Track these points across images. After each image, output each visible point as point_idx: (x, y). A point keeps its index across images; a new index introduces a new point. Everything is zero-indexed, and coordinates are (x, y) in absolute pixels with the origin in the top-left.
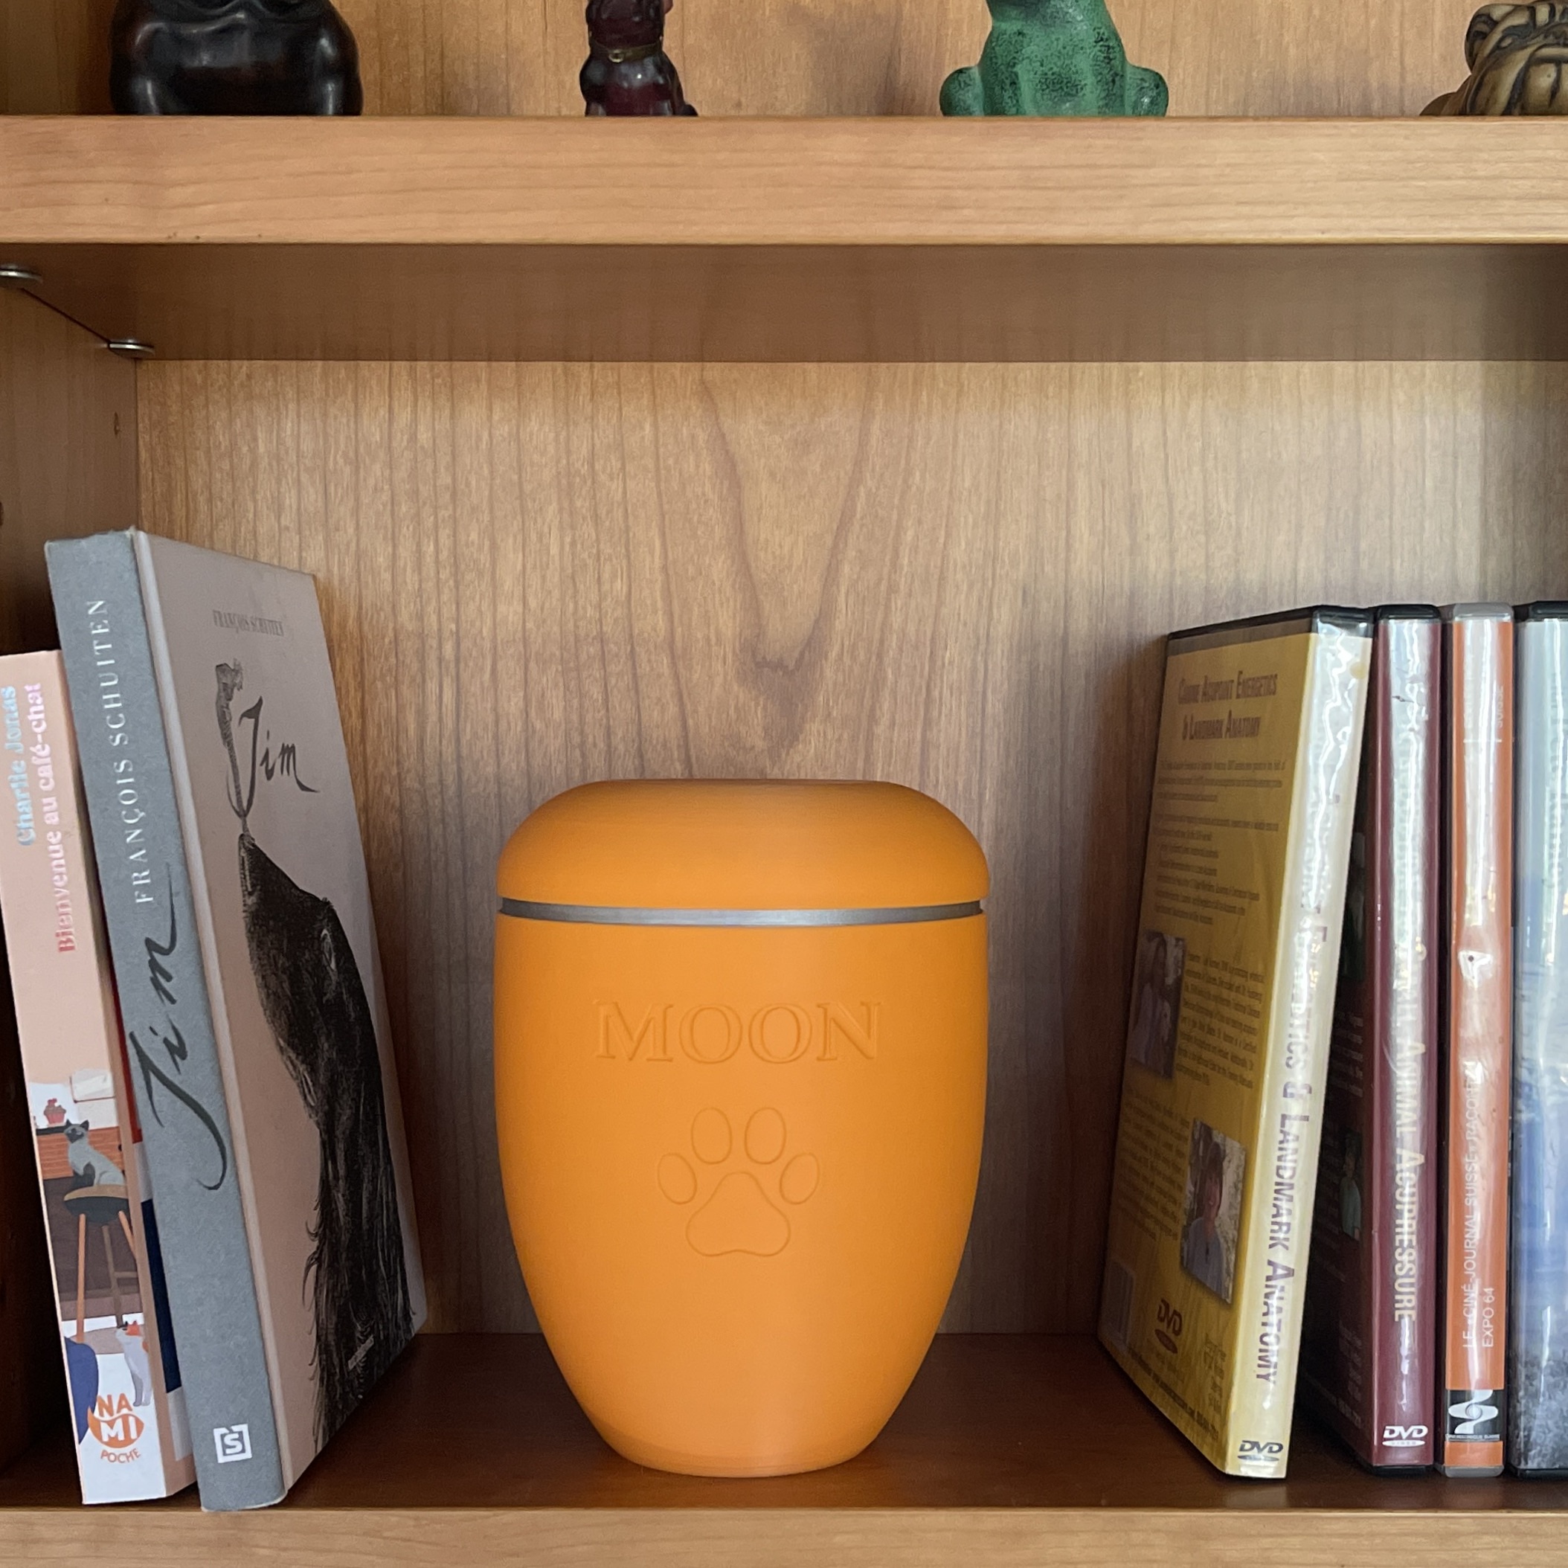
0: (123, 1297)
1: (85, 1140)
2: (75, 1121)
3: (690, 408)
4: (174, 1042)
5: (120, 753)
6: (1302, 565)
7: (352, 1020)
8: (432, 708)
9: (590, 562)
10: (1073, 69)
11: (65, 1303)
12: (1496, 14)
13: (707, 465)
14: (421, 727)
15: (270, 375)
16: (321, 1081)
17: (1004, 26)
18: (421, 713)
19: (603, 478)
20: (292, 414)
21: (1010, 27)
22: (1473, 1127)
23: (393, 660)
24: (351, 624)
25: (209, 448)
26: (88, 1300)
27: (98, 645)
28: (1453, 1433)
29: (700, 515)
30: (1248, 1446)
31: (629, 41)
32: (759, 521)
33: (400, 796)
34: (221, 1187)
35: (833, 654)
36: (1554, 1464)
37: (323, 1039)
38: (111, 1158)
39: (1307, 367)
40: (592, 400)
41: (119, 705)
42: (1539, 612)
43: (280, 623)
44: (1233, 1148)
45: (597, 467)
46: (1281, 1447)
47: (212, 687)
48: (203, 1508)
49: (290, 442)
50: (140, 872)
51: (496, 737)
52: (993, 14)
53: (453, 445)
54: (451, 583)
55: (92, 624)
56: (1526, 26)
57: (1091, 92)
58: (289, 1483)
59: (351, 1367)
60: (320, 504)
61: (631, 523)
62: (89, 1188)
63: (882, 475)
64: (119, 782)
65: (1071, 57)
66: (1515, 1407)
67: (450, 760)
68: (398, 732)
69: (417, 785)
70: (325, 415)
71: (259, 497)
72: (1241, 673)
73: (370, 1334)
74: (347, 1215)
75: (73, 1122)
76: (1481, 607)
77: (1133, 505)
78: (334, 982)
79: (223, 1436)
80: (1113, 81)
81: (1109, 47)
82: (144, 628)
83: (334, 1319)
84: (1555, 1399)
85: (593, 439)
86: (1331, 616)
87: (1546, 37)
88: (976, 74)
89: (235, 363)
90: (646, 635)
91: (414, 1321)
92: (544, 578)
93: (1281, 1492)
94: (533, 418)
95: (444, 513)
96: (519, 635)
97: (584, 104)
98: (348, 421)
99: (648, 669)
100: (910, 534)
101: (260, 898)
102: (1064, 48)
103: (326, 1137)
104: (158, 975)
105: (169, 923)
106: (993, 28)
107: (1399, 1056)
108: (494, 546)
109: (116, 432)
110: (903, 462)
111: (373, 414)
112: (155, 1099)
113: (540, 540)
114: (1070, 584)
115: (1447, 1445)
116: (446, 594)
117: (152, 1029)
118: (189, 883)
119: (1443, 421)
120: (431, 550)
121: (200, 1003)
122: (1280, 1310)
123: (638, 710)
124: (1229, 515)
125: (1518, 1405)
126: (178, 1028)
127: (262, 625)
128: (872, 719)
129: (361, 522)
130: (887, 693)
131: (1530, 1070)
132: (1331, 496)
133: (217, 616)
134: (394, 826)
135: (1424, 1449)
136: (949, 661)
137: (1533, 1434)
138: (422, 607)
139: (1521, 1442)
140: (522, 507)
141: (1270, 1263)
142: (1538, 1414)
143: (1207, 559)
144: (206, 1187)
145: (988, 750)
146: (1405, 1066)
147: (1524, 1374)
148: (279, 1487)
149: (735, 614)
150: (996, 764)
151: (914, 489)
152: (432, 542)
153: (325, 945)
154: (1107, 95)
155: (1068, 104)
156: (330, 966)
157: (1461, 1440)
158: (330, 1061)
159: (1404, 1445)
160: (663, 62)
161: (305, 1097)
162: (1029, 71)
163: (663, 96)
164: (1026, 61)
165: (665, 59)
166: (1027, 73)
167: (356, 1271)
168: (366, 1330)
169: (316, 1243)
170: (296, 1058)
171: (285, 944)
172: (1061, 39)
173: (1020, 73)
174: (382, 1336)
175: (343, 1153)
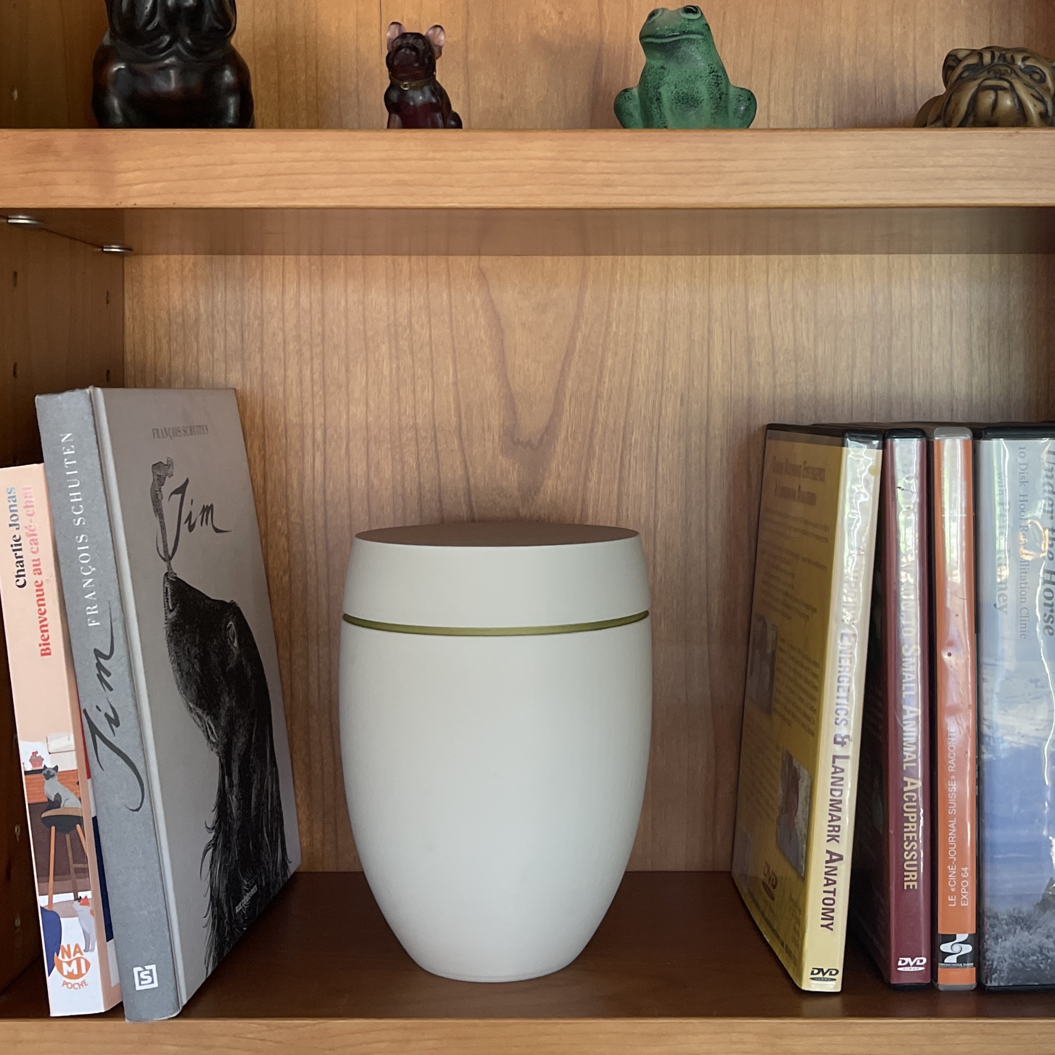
0: (78, 881)
1: (56, 778)
2: (50, 765)
3: (471, 284)
4: (112, 716)
5: (80, 530)
6: (856, 381)
7: (249, 677)
8: (308, 471)
9: (408, 381)
10: (696, 90)
11: (41, 884)
12: (961, 55)
13: (482, 319)
14: (301, 485)
15: (208, 264)
16: (222, 724)
17: (653, 62)
18: (302, 476)
19: (416, 327)
20: (221, 288)
21: (657, 63)
23: (284, 441)
24: (258, 420)
25: (169, 309)
26: (56, 882)
27: (67, 461)
28: (943, 962)
29: (478, 350)
30: (816, 971)
31: (414, 78)
32: (515, 353)
33: (288, 527)
34: (141, 810)
35: (561, 438)
36: (1009, 982)
37: (225, 695)
38: (72, 791)
39: (857, 258)
40: (410, 279)
41: (80, 499)
42: (989, 434)
43: (206, 426)
44: (804, 773)
45: (413, 320)
46: (837, 972)
47: (148, 479)
48: (126, 1020)
49: (220, 307)
50: (91, 607)
51: (349, 489)
52: (646, 54)
53: (323, 308)
54: (321, 393)
55: (64, 448)
56: (977, 65)
57: (706, 106)
58: (185, 1002)
59: (237, 911)
60: (238, 343)
61: (434, 355)
62: (57, 810)
63: (592, 326)
64: (79, 548)
65: (694, 83)
66: (983, 947)
67: (319, 504)
68: (287, 487)
69: (298, 520)
70: (243, 289)
71: (200, 340)
72: (805, 462)
73: (254, 885)
74: (238, 809)
75: (48, 766)
76: (952, 426)
77: (749, 344)
78: (235, 655)
79: (139, 973)
80: (720, 98)
81: (718, 76)
82: (97, 450)
83: (225, 882)
84: (1009, 940)
85: (410, 303)
86: (856, 436)
87: (988, 73)
88: (635, 92)
89: (186, 256)
90: (444, 425)
91: (290, 867)
92: (379, 391)
93: (837, 1001)
94: (373, 290)
95: (317, 350)
96: (364, 425)
97: (387, 113)
98: (257, 292)
99: (445, 446)
100: (610, 361)
101: (178, 612)
102: (690, 77)
103: (223, 761)
104: (102, 673)
105: (109, 640)
106: (647, 63)
107: (905, 717)
108: (347, 370)
109: (108, 302)
110: (605, 317)
111: (272, 288)
112: (98, 751)
113: (377, 366)
114: (710, 393)
115: (939, 969)
116: (317, 401)
117: (97, 707)
118: (123, 613)
119: (943, 291)
120: (308, 373)
121: (129, 691)
122: (835, 882)
123: (439, 472)
124: (810, 350)
125: (985, 944)
126: (114, 706)
127: (192, 430)
128: (587, 478)
129: (264, 356)
130: (595, 463)
131: (989, 727)
132: (873, 338)
133: (155, 432)
134: (283, 546)
135: (924, 972)
136: (635, 441)
137: (995, 963)
138: (302, 408)
139: (987, 969)
140: (366, 345)
141: (828, 852)
142: (998, 950)
143: (796, 378)
144: (131, 810)
145: (659, 497)
146: (909, 724)
147: (989, 923)
148: (176, 1005)
149: (500, 412)
150: (665, 506)
151: (612, 334)
152: (309, 367)
153: (230, 632)
154: (716, 107)
155: (692, 112)
156: (233, 645)
157: (948, 967)
158: (230, 709)
159: (912, 970)
160: (435, 88)
161: (209, 738)
162: (668, 91)
163: (437, 111)
164: (666, 85)
165: (438, 87)
166: (666, 93)
167: (244, 845)
168: (251, 883)
169: (213, 834)
170: (203, 713)
171: (198, 638)
172: (688, 72)
173: (662, 93)
174: (264, 884)
175: (237, 768)
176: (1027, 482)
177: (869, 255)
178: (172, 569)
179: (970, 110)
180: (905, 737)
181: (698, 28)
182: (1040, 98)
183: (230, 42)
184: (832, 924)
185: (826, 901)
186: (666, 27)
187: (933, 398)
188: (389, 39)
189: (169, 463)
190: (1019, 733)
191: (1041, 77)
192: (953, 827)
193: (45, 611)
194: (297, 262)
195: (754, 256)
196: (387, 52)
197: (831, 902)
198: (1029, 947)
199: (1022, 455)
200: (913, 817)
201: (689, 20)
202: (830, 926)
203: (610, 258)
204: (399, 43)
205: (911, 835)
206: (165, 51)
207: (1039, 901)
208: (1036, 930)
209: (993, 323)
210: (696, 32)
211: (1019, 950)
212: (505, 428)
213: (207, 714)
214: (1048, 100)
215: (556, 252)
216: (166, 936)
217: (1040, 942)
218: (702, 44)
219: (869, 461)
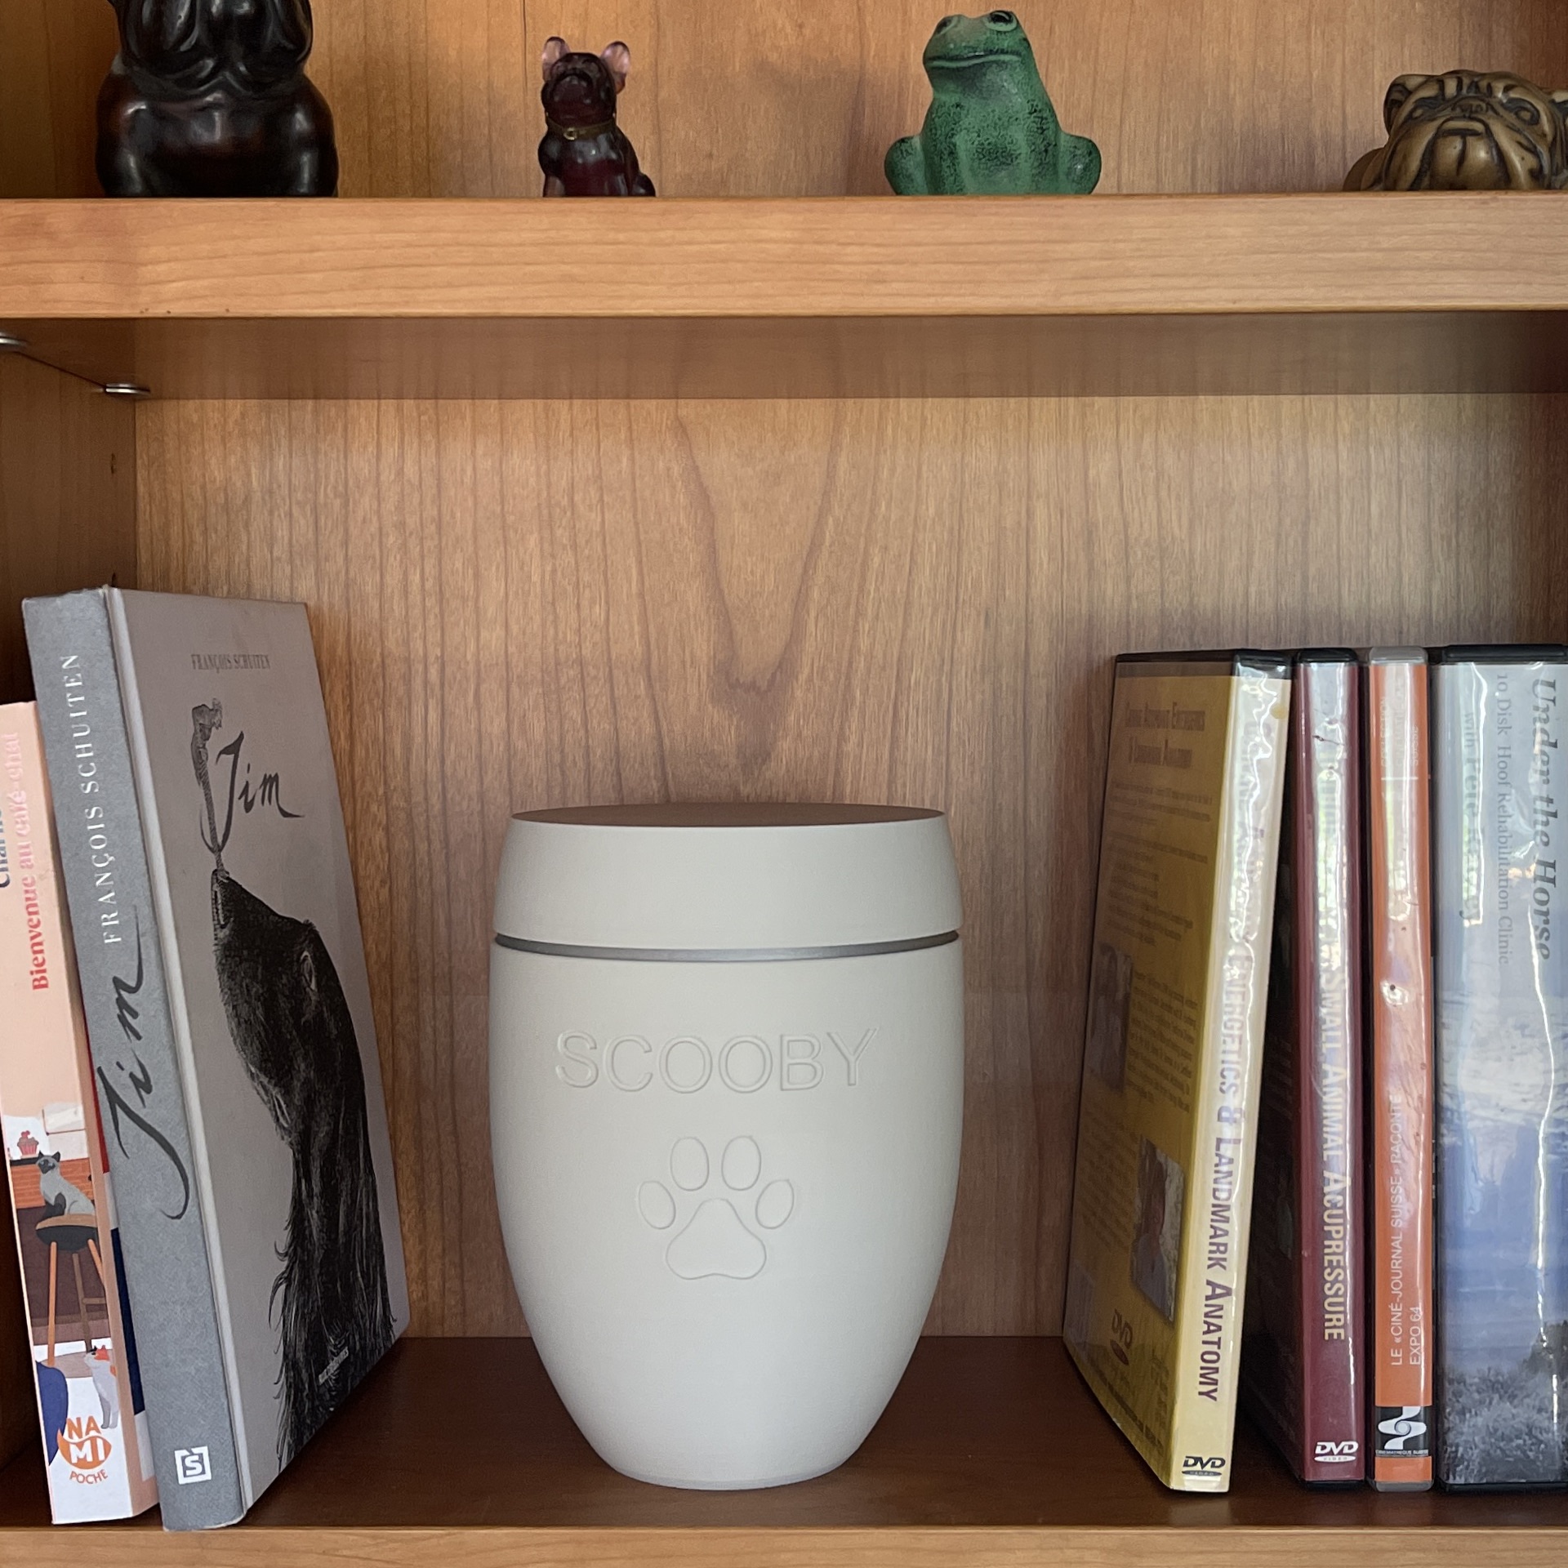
0: (91, 1323)
1: (57, 1171)
2: (48, 1152)
3: (664, 442)
4: (140, 1076)
5: (91, 800)
7: (333, 1037)
8: (418, 730)
9: (570, 591)
10: (1009, 140)
11: (36, 1328)
12: (1411, 84)
13: (682, 496)
14: (407, 749)
15: (263, 414)
16: (296, 1101)
17: (944, 98)
18: (408, 736)
19: (581, 508)
20: (284, 450)
21: (951, 99)
22: (1397, 1151)
23: (380, 683)
24: (340, 650)
25: (205, 483)
26: (60, 1326)
27: (71, 697)
28: (1383, 1449)
29: (675, 544)
30: (1191, 1462)
31: (583, 121)
32: (732, 548)
33: (387, 815)
34: (184, 1217)
35: (803, 677)
36: (1482, 1479)
37: (300, 1059)
38: (81, 1189)
40: (572, 435)
41: (91, 754)
42: (1452, 655)
43: (266, 657)
44: (1173, 1168)
45: (576, 498)
46: (1223, 1462)
47: (187, 729)
48: (165, 1528)
49: (282, 478)
50: (109, 914)
51: (479, 757)
52: (933, 86)
53: (439, 479)
54: (437, 610)
55: (66, 677)
56: (1435, 98)
57: (1025, 163)
58: (250, 1504)
59: (321, 1381)
60: (311, 535)
61: (609, 552)
62: (61, 1217)
63: (849, 505)
64: (90, 827)
65: (1006, 129)
66: (1443, 1423)
67: (435, 779)
68: (385, 752)
69: (403, 804)
70: (316, 452)
71: (252, 529)
72: (1175, 704)
73: (343, 1347)
74: (321, 1231)
75: (45, 1153)
76: (1398, 651)
77: (1090, 533)
78: (313, 1002)
79: (183, 1459)
80: (1046, 151)
81: (1042, 118)
82: (115, 681)
83: (304, 1335)
84: (1481, 1415)
85: (572, 471)
86: (1251, 660)
87: (1453, 109)
88: (917, 142)
89: (230, 402)
90: (623, 658)
91: (394, 1328)
92: (525, 604)
93: (1223, 1507)
94: (515, 452)
95: (430, 544)
96: (502, 659)
98: (338, 456)
99: (625, 691)
100: (877, 560)
101: (232, 929)
102: (1000, 119)
103: (299, 1157)
104: (125, 1013)
105: (136, 963)
106: (934, 99)
107: (1326, 1082)
108: (477, 575)
109: (113, 471)
110: (869, 493)
111: (361, 450)
112: (120, 1130)
113: (522, 568)
114: (1030, 608)
115: (1377, 1459)
116: (432, 621)
117: (118, 1064)
118: (156, 923)
119: (1387, 451)
120: (417, 578)
121: (165, 1040)
122: (1219, 1328)
123: (616, 729)
124: (1182, 541)
125: (1446, 1421)
126: (143, 1062)
127: (245, 660)
128: (842, 738)
129: (350, 553)
130: (855, 713)
131: (1452, 1096)
132: (1280, 523)
133: (197, 660)
134: (380, 843)
135: (1355, 1464)
136: (915, 683)
137: (1461, 1450)
138: (408, 633)
139: (1449, 1458)
140: (505, 537)
141: (1209, 1283)
142: (1465, 1430)
143: (1162, 585)
144: (169, 1216)
145: (953, 767)
146: (1332, 1092)
147: (1452, 1390)
148: (238, 1507)
149: (709, 637)
150: (961, 780)
151: (880, 518)
152: (418, 571)
153: (305, 966)
154: (1040, 164)
155: (1003, 173)
156: (309, 986)
157: (1391, 1456)
158: (307, 1081)
159: (1337, 1460)
160: (616, 138)
161: (278, 1120)
162: (966, 141)
163: (617, 172)
164: (964, 132)
165: (619, 135)
166: (964, 143)
167: (330, 1286)
168: (340, 1343)
169: (286, 1263)
170: (269, 1082)
171: (260, 970)
172: (997, 112)
173: (958, 143)
174: (358, 1348)
175: (319, 1170)
176: (1510, 728)
177: (1274, 396)
178: (222, 865)
179: (1426, 166)
180: (1326, 1111)
181: (1011, 44)
182: (1530, 146)
183: (302, 70)
184: (1215, 1390)
185: (1207, 1357)
186: (964, 44)
187: (1372, 615)
188: (546, 64)
189: (216, 708)
190: (1497, 1105)
191: (1532, 116)
192: (1398, 1246)
193: (39, 922)
194: (399, 410)
195: (1096, 398)
196: (543, 83)
197: (1214, 1357)
198: (1513, 1427)
199: (1503, 687)
200: (1338, 1232)
201: (999, 32)
202: (1213, 1394)
203: (877, 401)
204: (562, 69)
205: (1334, 1258)
206: (205, 84)
207: (1527, 1357)
208: (1522, 1400)
209: (1464, 500)
210: (1010, 50)
211: (1496, 1430)
212: (717, 663)
213: (275, 1085)
214: (1543, 149)
215: (794, 393)
216: (223, 1404)
217: (1529, 1418)
218: (1018, 70)
219: (1272, 697)
